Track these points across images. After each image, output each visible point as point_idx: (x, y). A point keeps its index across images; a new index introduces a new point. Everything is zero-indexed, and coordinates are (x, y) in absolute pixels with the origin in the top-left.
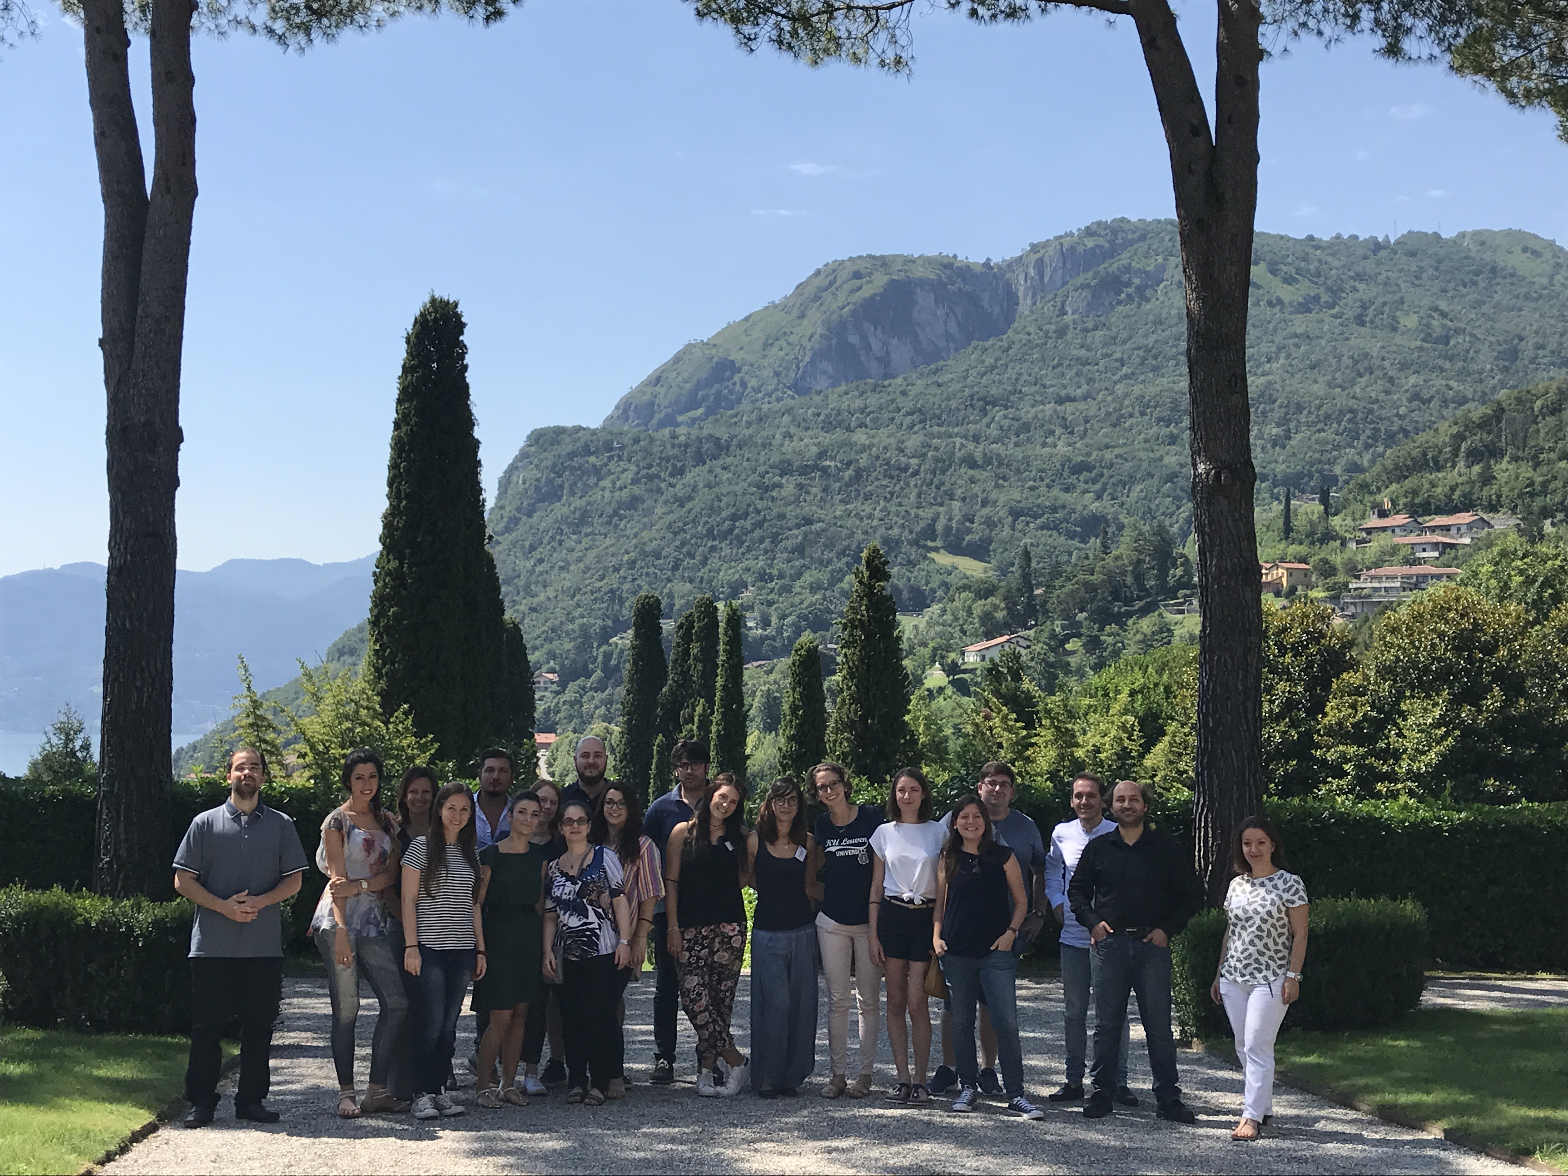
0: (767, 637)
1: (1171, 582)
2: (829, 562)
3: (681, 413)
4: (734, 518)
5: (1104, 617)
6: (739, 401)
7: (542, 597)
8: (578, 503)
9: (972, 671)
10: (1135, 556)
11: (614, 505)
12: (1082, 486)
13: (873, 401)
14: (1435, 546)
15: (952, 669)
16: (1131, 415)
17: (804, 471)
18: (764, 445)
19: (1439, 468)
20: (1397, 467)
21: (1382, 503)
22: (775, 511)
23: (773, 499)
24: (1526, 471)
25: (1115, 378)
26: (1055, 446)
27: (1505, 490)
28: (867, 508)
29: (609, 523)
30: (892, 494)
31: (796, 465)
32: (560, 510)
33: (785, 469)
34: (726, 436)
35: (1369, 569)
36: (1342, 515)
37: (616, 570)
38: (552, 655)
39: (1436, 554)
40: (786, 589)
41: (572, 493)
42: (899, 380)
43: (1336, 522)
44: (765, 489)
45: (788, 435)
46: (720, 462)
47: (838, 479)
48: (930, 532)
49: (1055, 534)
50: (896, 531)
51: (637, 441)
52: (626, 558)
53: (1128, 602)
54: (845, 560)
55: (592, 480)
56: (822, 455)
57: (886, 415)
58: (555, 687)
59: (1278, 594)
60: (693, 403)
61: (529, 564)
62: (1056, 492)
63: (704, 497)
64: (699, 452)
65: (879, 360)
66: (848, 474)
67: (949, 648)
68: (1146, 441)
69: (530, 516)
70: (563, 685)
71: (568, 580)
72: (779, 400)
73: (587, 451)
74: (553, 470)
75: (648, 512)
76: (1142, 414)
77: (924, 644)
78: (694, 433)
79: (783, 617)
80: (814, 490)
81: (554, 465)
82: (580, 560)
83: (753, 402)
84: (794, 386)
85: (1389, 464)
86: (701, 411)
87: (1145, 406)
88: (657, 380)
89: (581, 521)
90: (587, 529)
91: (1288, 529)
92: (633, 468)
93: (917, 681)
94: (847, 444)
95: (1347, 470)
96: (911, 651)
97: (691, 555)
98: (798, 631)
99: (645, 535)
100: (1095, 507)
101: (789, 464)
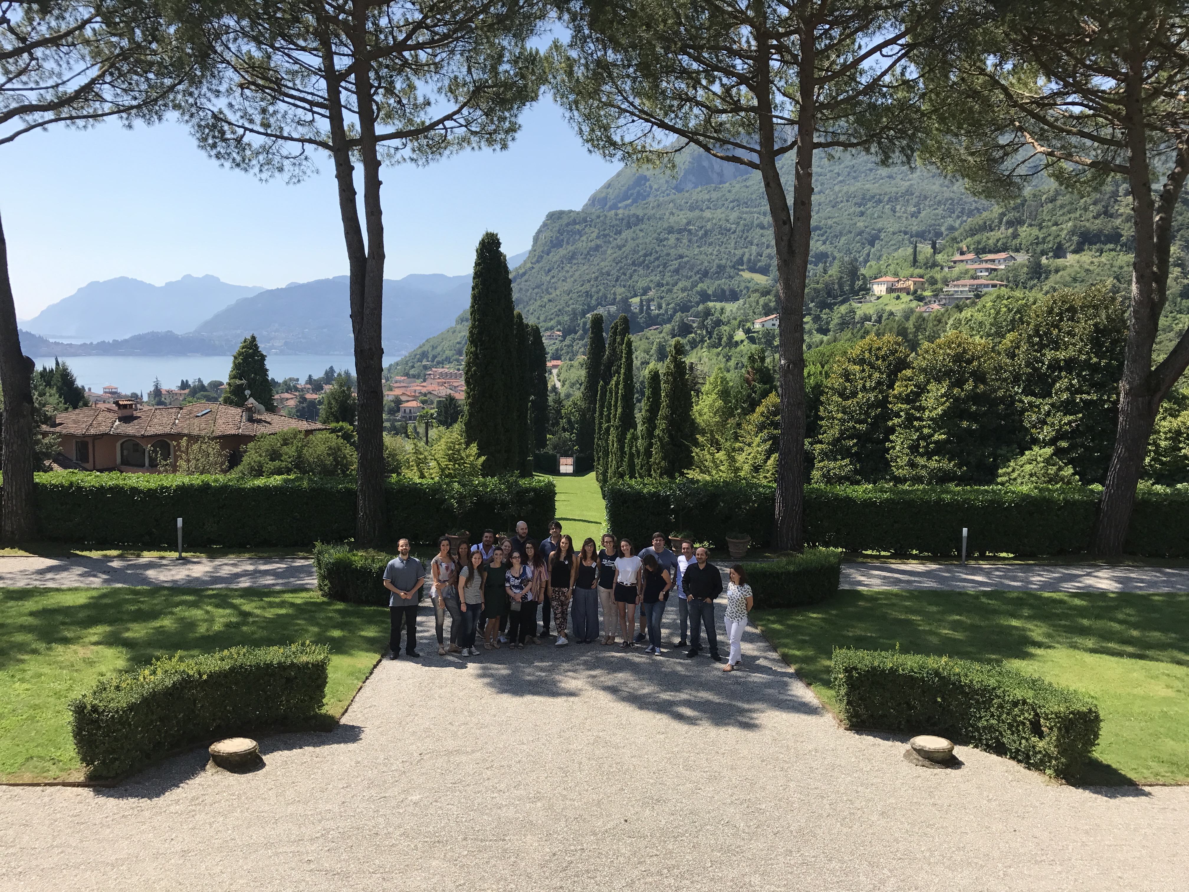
0: (660, 314)
1: (857, 288)
2: (691, 277)
3: (620, 202)
4: (645, 255)
5: (823, 305)
6: (648, 196)
7: (554, 295)
8: (570, 248)
9: (758, 332)
10: (839, 275)
11: (588, 249)
13: (715, 195)
14: (987, 270)
15: (748, 331)
16: (842, 202)
17: (680, 231)
18: (660, 219)
19: (992, 230)
20: (971, 230)
21: (962, 248)
22: (665, 252)
23: (664, 246)
24: (1035, 231)
27: (1024, 242)
28: (710, 250)
29: (585, 258)
30: (722, 242)
31: (676, 228)
32: (562, 252)
33: (670, 230)
34: (641, 215)
35: (953, 281)
36: (942, 254)
37: (589, 281)
38: (559, 323)
39: (987, 274)
40: (670, 291)
41: (568, 243)
42: (727, 184)
43: (939, 257)
44: (660, 241)
45: (672, 214)
46: (639, 227)
47: (696, 235)
48: (740, 262)
50: (724, 261)
51: (599, 217)
52: (593, 275)
53: (835, 298)
54: (699, 276)
55: (577, 237)
56: (689, 223)
57: (720, 203)
58: (560, 338)
59: (908, 294)
60: (626, 197)
61: (548, 278)
63: (631, 245)
64: (629, 223)
65: (718, 174)
66: (701, 233)
67: (747, 321)
68: (849, 215)
69: (548, 255)
70: (564, 337)
71: (566, 286)
72: (668, 195)
73: (575, 222)
74: (559, 232)
75: (605, 253)
76: (848, 201)
77: (735, 319)
78: (627, 212)
79: (668, 304)
80: (684, 241)
81: (560, 230)
82: (571, 276)
83: (655, 196)
84: (676, 188)
85: (967, 228)
86: (630, 201)
87: (849, 197)
88: (609, 185)
89: (573, 257)
90: (575, 261)
91: (915, 261)
92: (597, 231)
93: (731, 337)
94: (701, 217)
95: (947, 229)
96: (728, 322)
97: (625, 274)
98: (675, 312)
99: (603, 264)
100: (822, 248)
101: (672, 228)
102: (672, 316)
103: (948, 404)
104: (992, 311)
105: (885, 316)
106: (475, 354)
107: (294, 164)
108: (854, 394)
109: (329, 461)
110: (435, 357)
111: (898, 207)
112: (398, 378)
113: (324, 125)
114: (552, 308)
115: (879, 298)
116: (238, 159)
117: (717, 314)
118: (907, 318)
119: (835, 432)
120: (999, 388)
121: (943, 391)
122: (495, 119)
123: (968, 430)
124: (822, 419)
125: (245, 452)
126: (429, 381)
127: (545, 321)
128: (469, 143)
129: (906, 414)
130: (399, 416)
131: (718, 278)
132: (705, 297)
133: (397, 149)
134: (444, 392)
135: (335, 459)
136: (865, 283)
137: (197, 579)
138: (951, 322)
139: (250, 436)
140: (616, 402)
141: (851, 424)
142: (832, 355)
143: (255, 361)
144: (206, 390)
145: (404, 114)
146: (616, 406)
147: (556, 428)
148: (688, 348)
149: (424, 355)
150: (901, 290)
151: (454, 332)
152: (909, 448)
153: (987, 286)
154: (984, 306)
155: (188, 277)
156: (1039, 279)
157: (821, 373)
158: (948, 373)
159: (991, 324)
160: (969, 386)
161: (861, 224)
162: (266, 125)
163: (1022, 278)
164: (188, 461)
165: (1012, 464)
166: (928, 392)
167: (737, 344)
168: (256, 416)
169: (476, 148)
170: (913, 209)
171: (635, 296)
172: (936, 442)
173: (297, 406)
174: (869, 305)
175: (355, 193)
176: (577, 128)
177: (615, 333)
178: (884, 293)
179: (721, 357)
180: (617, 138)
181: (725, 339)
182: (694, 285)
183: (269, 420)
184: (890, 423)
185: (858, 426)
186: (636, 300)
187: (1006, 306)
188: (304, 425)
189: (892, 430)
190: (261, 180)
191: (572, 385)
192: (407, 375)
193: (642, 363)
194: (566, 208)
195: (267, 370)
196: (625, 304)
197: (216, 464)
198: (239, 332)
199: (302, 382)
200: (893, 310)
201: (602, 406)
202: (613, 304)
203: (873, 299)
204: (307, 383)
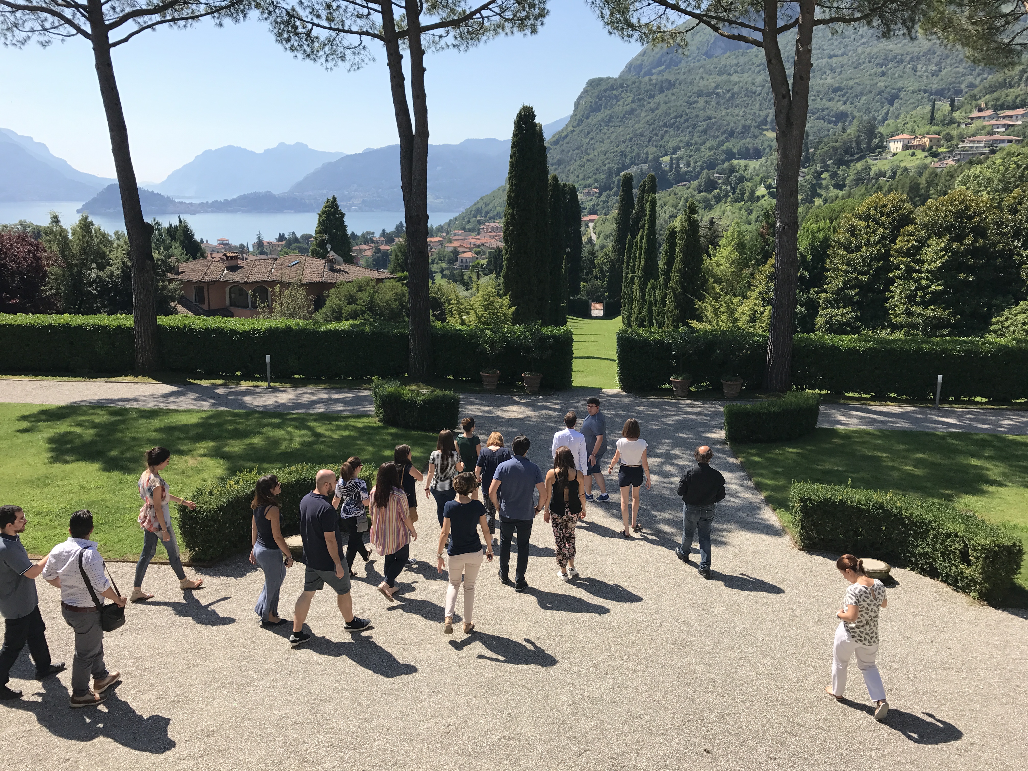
0: (688, 172)
1: (873, 145)
2: (718, 137)
3: (654, 68)
4: (676, 117)
5: (841, 162)
6: (680, 62)
7: (592, 155)
8: (608, 112)
10: (857, 134)
11: (624, 112)
12: (837, 98)
13: (742, 60)
14: (1004, 126)
15: (769, 187)
16: (864, 63)
17: (709, 95)
18: (691, 83)
19: (1011, 86)
20: (990, 86)
21: (980, 105)
22: (695, 114)
23: (694, 108)
25: (858, 44)
26: (826, 79)
28: (736, 111)
29: (621, 121)
30: (748, 104)
31: (704, 92)
32: (600, 116)
33: (700, 94)
34: (674, 79)
35: (969, 137)
36: (960, 111)
37: (624, 142)
38: (596, 181)
39: (1004, 129)
40: (698, 150)
41: (606, 108)
43: (957, 114)
45: (702, 78)
46: (671, 91)
47: (724, 98)
48: (765, 122)
49: (822, 121)
50: (749, 122)
51: (634, 83)
52: (628, 136)
53: (852, 155)
54: (725, 136)
55: (614, 101)
56: (717, 87)
57: (747, 67)
58: (597, 195)
59: (923, 150)
60: (659, 64)
61: (587, 140)
62: (824, 101)
63: (663, 107)
64: (661, 87)
66: (728, 95)
67: (768, 177)
68: (870, 75)
69: (588, 119)
70: (600, 194)
71: (604, 147)
72: (699, 61)
73: (612, 88)
74: (597, 98)
75: (638, 116)
76: (870, 62)
77: (757, 175)
78: (660, 78)
79: (696, 162)
80: (712, 103)
81: (598, 95)
82: (608, 138)
83: (687, 62)
84: (706, 54)
85: (987, 86)
86: (663, 67)
87: (871, 58)
89: (609, 121)
90: (611, 124)
91: (932, 118)
92: (632, 95)
93: (753, 192)
94: (729, 81)
95: (968, 87)
96: (751, 178)
97: (657, 135)
98: (702, 169)
99: (637, 126)
100: (842, 108)
101: (702, 91)
102: (699, 173)
103: (946, 257)
104: (1001, 168)
105: (899, 172)
106: (512, 215)
107: (354, 53)
108: (858, 248)
109: (395, 305)
110: (487, 213)
111: (919, 67)
112: (457, 232)
113: (378, 19)
114: (591, 168)
115: (894, 155)
116: (308, 50)
117: (741, 172)
118: (920, 174)
119: (838, 283)
120: (999, 242)
121: (943, 245)
122: (526, 6)
123: (965, 281)
124: (828, 270)
125: (328, 296)
126: (482, 234)
127: (583, 179)
128: (503, 29)
129: (906, 267)
130: (457, 265)
131: (743, 138)
132: (730, 155)
133: (441, 37)
134: (493, 244)
135: (401, 304)
136: (882, 141)
137: (283, 404)
138: (960, 178)
139: (331, 283)
140: (640, 254)
141: (854, 275)
142: (842, 210)
143: (337, 219)
144: (299, 242)
145: (447, 5)
146: (640, 258)
147: (589, 277)
148: (713, 202)
149: (478, 211)
150: (916, 147)
152: (906, 298)
153: (1002, 141)
154: (994, 163)
155: (282, 145)
157: (829, 227)
158: (949, 229)
159: (1000, 180)
160: (968, 241)
161: (881, 85)
162: (330, 19)
164: (281, 304)
165: (1006, 313)
166: (928, 247)
167: (758, 198)
168: (336, 267)
169: (509, 33)
170: (934, 68)
171: (666, 155)
172: (932, 293)
173: (373, 255)
174: (885, 161)
175: (404, 79)
176: (598, 12)
177: (643, 191)
178: (899, 150)
179: (743, 211)
180: (634, 21)
181: (747, 194)
182: (721, 144)
183: (346, 270)
184: (891, 275)
185: (860, 277)
186: (667, 159)
187: (1015, 163)
188: (375, 275)
189: (892, 281)
190: (327, 68)
191: (606, 237)
192: (464, 229)
193: (670, 217)
194: (605, 76)
195: (346, 226)
196: (657, 163)
197: (304, 307)
198: (325, 192)
199: (377, 235)
200: (908, 166)
201: (629, 258)
202: (645, 163)
203: (888, 156)
204: (381, 236)
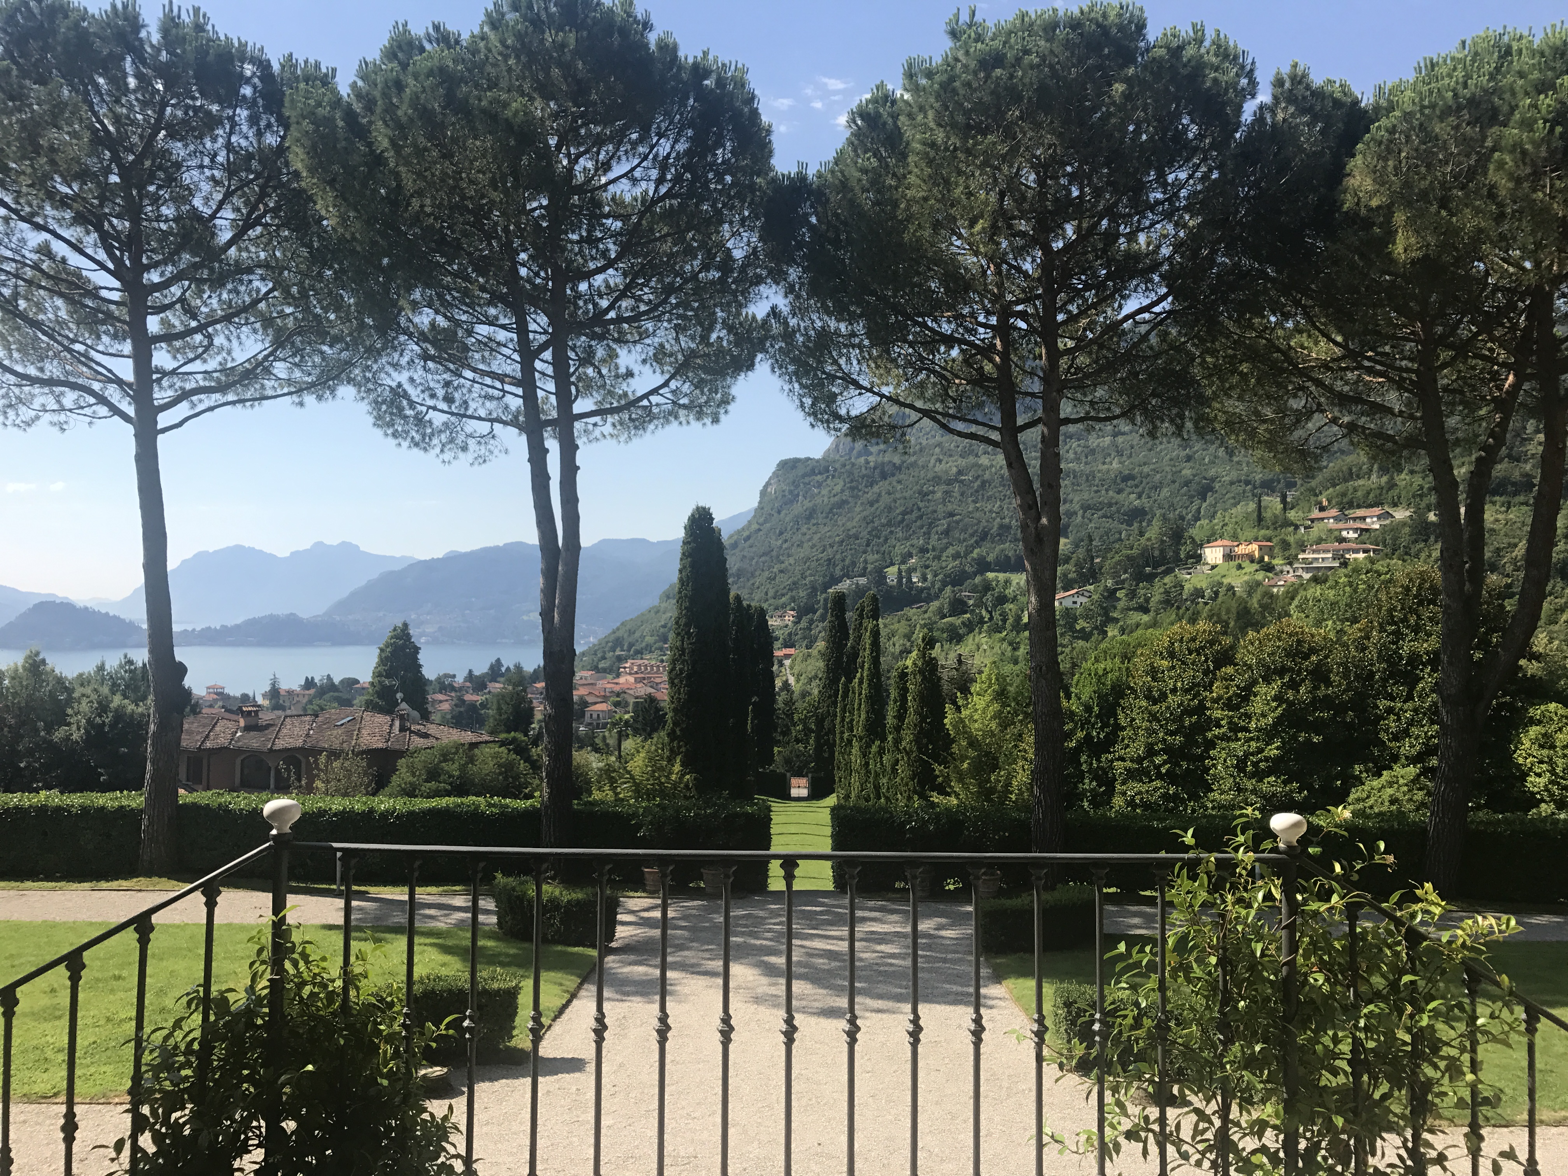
0: (925, 588)
1: (1183, 554)
2: (964, 540)
4: (904, 513)
5: (1140, 577)
7: (786, 564)
8: (808, 504)
10: (1160, 538)
11: (830, 505)
12: (1128, 490)
14: (1356, 530)
17: (949, 482)
18: (923, 467)
19: (1360, 478)
20: (1333, 477)
21: (1321, 503)
22: (930, 508)
23: (929, 501)
26: (1111, 464)
27: (1403, 493)
29: (827, 517)
30: (1004, 496)
31: (943, 479)
32: (797, 508)
33: (937, 480)
35: (1312, 545)
36: (1295, 510)
37: (831, 546)
38: (793, 600)
39: (1356, 535)
40: (937, 558)
41: (804, 499)
43: (1292, 515)
44: (924, 494)
45: (938, 459)
46: (896, 478)
47: (971, 488)
49: (1111, 521)
50: (1007, 521)
51: (844, 465)
52: (837, 539)
53: (1155, 567)
54: (975, 538)
55: (817, 490)
56: (960, 473)
58: (794, 619)
59: (1252, 561)
61: (779, 543)
62: (1111, 493)
63: (885, 499)
64: (883, 472)
66: (976, 485)
69: (779, 513)
70: (800, 618)
71: (802, 553)
73: (813, 472)
74: (793, 485)
75: (852, 510)
77: (1023, 595)
78: (880, 459)
79: (936, 576)
80: (955, 495)
81: (794, 481)
82: (809, 540)
89: (809, 517)
90: (814, 521)
91: (1260, 519)
92: (842, 483)
93: (1018, 618)
94: (976, 464)
96: (1016, 601)
97: (878, 537)
98: (945, 584)
99: (849, 525)
100: (1137, 503)
101: (940, 478)
102: (941, 591)
105: (1222, 591)
112: (584, 672)
114: (784, 581)
115: (1213, 567)
117: (999, 589)
118: (1251, 593)
125: (395, 770)
126: (624, 676)
127: (775, 597)
130: (584, 723)
131: (1001, 544)
134: (643, 690)
136: (1194, 548)
139: (401, 750)
140: (860, 704)
143: (407, 655)
144: (337, 690)
146: (859, 710)
147: (787, 738)
148: (961, 632)
149: (618, 643)
150: (1242, 557)
151: (657, 612)
153: (1357, 552)
155: (319, 544)
156: (1426, 541)
161: (1187, 472)
163: (1404, 541)
171: (892, 564)
173: (452, 710)
174: (1202, 576)
177: (861, 616)
178: (1220, 561)
179: (1006, 644)
181: (1011, 620)
182: (969, 550)
186: (892, 571)
188: (468, 737)
191: (810, 680)
192: (596, 669)
193: (902, 652)
194: (802, 456)
196: (879, 575)
198: (381, 614)
199: (460, 679)
200: (1234, 583)
201: (843, 711)
202: (863, 575)
203: (1205, 568)
204: (465, 680)
